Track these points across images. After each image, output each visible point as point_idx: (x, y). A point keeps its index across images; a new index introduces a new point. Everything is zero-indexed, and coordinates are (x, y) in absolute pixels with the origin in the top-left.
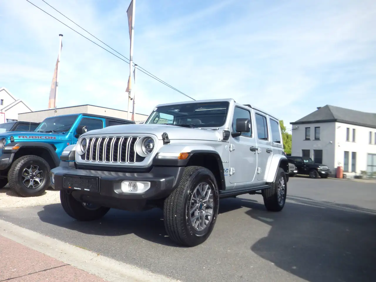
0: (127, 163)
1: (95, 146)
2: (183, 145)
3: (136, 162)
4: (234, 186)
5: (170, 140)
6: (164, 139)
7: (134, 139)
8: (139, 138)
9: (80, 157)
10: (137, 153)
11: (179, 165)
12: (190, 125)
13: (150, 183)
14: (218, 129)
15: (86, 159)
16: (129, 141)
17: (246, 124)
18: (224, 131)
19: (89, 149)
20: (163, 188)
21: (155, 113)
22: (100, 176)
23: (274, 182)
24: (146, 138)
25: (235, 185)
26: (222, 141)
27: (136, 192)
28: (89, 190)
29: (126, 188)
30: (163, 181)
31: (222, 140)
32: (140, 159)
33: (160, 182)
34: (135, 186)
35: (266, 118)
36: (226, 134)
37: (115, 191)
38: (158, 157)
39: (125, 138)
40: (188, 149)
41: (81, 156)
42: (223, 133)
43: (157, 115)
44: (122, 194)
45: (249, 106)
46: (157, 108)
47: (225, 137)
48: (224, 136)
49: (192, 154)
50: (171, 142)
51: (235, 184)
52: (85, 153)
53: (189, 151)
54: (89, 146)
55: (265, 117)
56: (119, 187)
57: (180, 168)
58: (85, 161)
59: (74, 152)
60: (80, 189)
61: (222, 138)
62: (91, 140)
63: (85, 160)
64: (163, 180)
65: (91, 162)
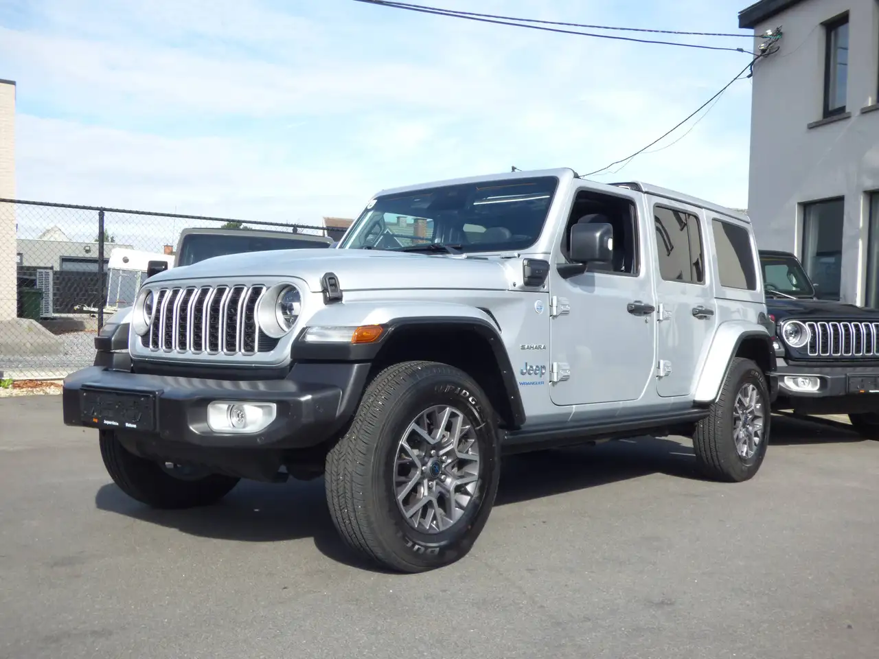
0: (240, 356)
1: (170, 310)
2: (371, 305)
3: (258, 351)
4: (571, 414)
5: (342, 291)
6: (324, 291)
7: (256, 292)
8: (268, 288)
9: (140, 339)
10: (260, 328)
11: (352, 357)
12: (447, 247)
13: (274, 406)
14: (519, 256)
15: (151, 346)
16: (245, 296)
17: (598, 240)
18: (526, 262)
19: (157, 318)
20: (307, 419)
21: (370, 214)
22: (157, 391)
23: (717, 400)
24: (283, 289)
25: (574, 411)
26: (523, 290)
27: (244, 429)
28: (135, 426)
29: (220, 420)
30: (307, 401)
31: (521, 287)
32: (269, 343)
33: (300, 403)
34: (241, 416)
35: (696, 218)
36: (533, 271)
37: (191, 428)
38: (304, 337)
39: (235, 288)
40: (380, 317)
41: (142, 337)
42: (524, 267)
43: (377, 219)
44: (210, 436)
45: (635, 186)
46: (376, 201)
47: (529, 277)
48: (528, 274)
49: (391, 329)
50: (346, 297)
51: (574, 406)
52: (149, 330)
53: (385, 321)
54: (158, 311)
55: (693, 215)
56: (204, 418)
57: (356, 366)
58: (148, 352)
59: (127, 326)
60: (117, 424)
61: (520, 282)
62: (162, 294)
63: (148, 347)
64: (309, 397)
65: (162, 352)
